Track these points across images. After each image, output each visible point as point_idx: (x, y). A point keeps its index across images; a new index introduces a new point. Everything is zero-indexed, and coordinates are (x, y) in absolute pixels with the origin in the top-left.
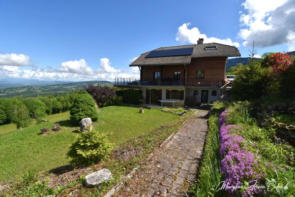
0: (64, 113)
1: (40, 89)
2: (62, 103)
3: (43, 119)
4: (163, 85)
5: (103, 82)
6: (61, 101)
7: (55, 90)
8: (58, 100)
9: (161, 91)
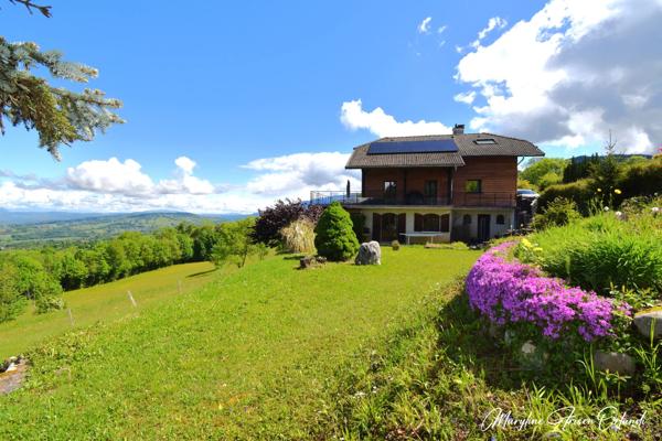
0: (90, 288)
1: (8, 232)
2: (88, 262)
3: (54, 301)
4: (408, 204)
5: (179, 214)
6: (84, 257)
7: (48, 234)
8: (78, 256)
9: (403, 217)
